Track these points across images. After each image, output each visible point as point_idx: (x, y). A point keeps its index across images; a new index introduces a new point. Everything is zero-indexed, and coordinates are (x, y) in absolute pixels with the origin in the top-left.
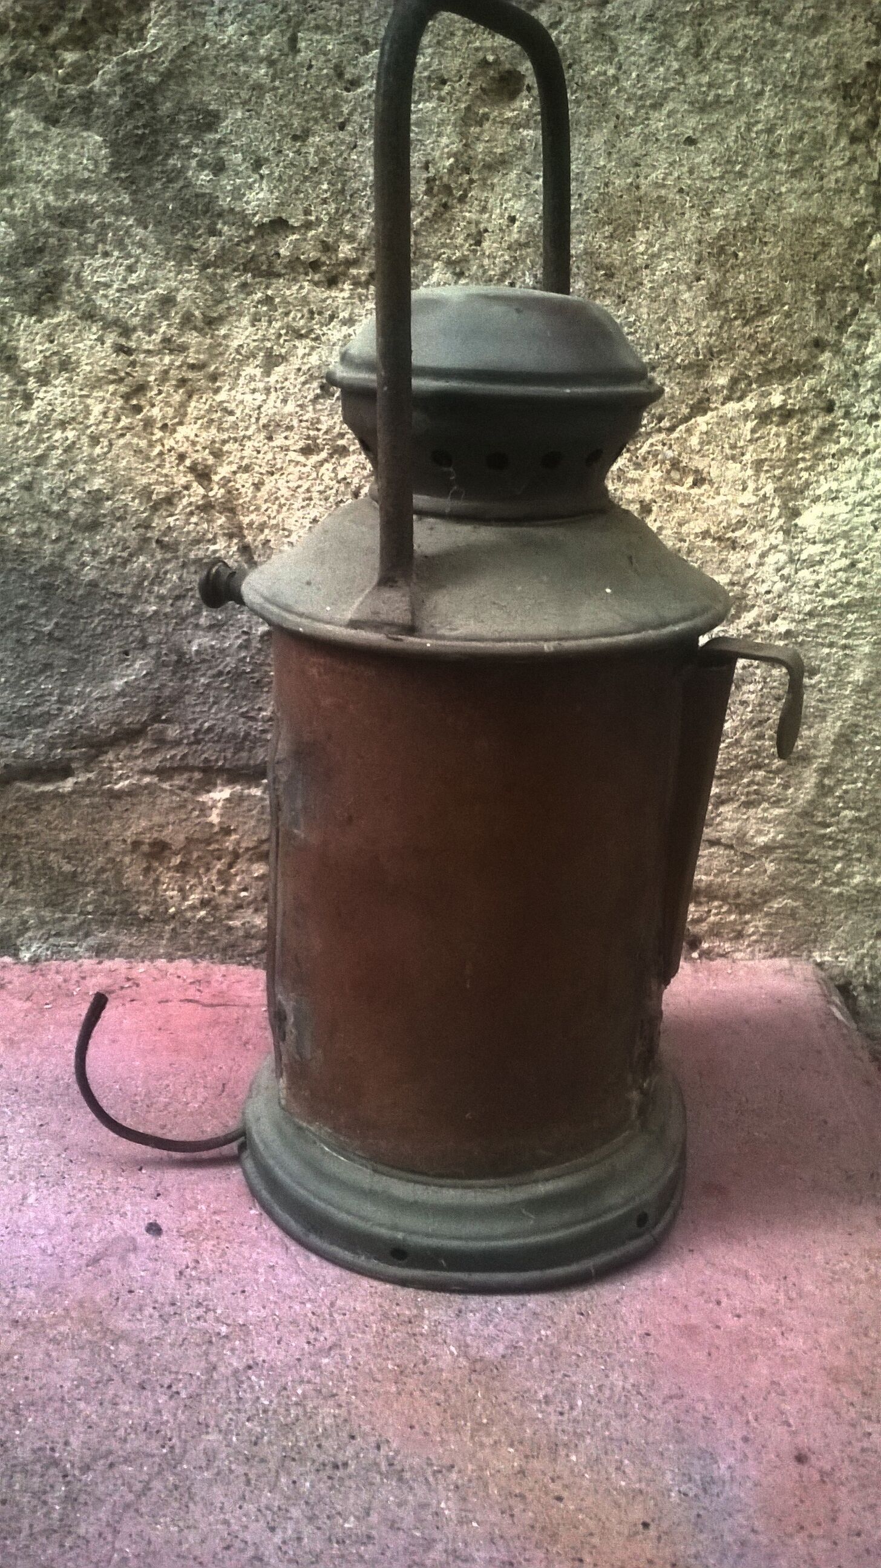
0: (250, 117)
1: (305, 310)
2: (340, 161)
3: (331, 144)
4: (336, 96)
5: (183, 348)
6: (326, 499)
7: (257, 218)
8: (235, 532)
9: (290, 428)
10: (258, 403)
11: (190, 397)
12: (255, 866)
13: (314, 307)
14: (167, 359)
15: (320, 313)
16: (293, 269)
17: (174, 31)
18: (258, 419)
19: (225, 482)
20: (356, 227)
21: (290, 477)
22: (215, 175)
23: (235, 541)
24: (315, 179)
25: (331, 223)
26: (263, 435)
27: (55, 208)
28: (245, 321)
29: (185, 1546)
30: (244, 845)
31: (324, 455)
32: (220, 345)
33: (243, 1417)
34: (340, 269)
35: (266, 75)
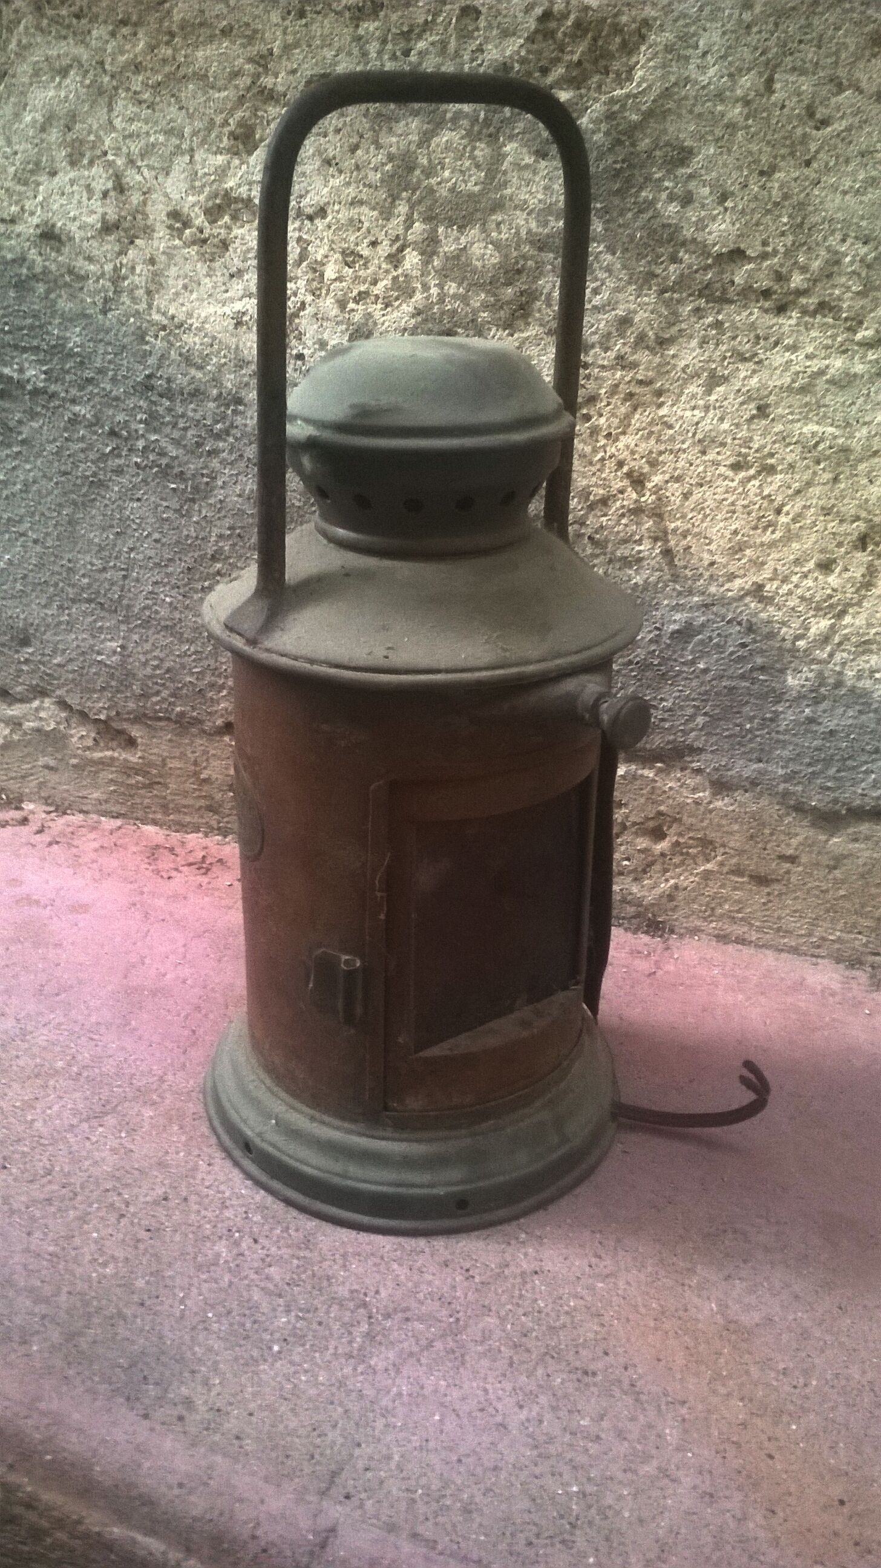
0: (721, 153)
1: (752, 336)
2: (803, 195)
3: (796, 180)
4: (805, 135)
5: (634, 365)
6: (749, 514)
7: (716, 248)
8: (660, 536)
9: (723, 444)
10: (696, 419)
11: (635, 409)
12: (639, 840)
13: (760, 332)
14: (619, 374)
15: (766, 339)
16: (745, 297)
17: (659, 73)
18: (694, 434)
19: (657, 489)
20: (810, 259)
21: (719, 490)
22: (682, 207)
23: (659, 544)
24: (777, 213)
25: (786, 254)
26: (698, 448)
27: (536, 234)
28: (694, 343)
29: (449, 1398)
30: (632, 819)
31: (752, 472)
32: (669, 363)
33: (521, 1311)
34: (791, 298)
35: (741, 113)
